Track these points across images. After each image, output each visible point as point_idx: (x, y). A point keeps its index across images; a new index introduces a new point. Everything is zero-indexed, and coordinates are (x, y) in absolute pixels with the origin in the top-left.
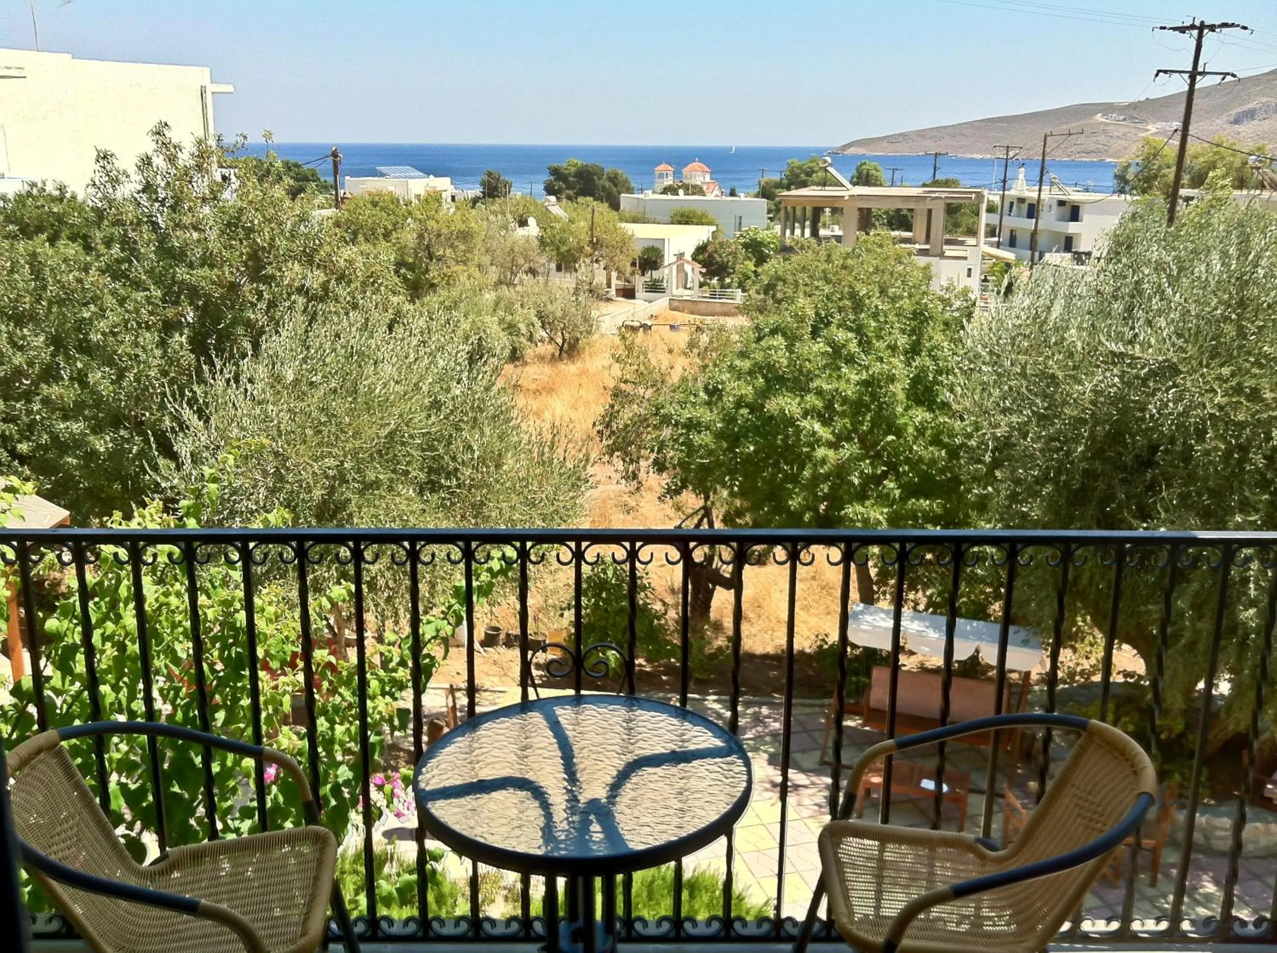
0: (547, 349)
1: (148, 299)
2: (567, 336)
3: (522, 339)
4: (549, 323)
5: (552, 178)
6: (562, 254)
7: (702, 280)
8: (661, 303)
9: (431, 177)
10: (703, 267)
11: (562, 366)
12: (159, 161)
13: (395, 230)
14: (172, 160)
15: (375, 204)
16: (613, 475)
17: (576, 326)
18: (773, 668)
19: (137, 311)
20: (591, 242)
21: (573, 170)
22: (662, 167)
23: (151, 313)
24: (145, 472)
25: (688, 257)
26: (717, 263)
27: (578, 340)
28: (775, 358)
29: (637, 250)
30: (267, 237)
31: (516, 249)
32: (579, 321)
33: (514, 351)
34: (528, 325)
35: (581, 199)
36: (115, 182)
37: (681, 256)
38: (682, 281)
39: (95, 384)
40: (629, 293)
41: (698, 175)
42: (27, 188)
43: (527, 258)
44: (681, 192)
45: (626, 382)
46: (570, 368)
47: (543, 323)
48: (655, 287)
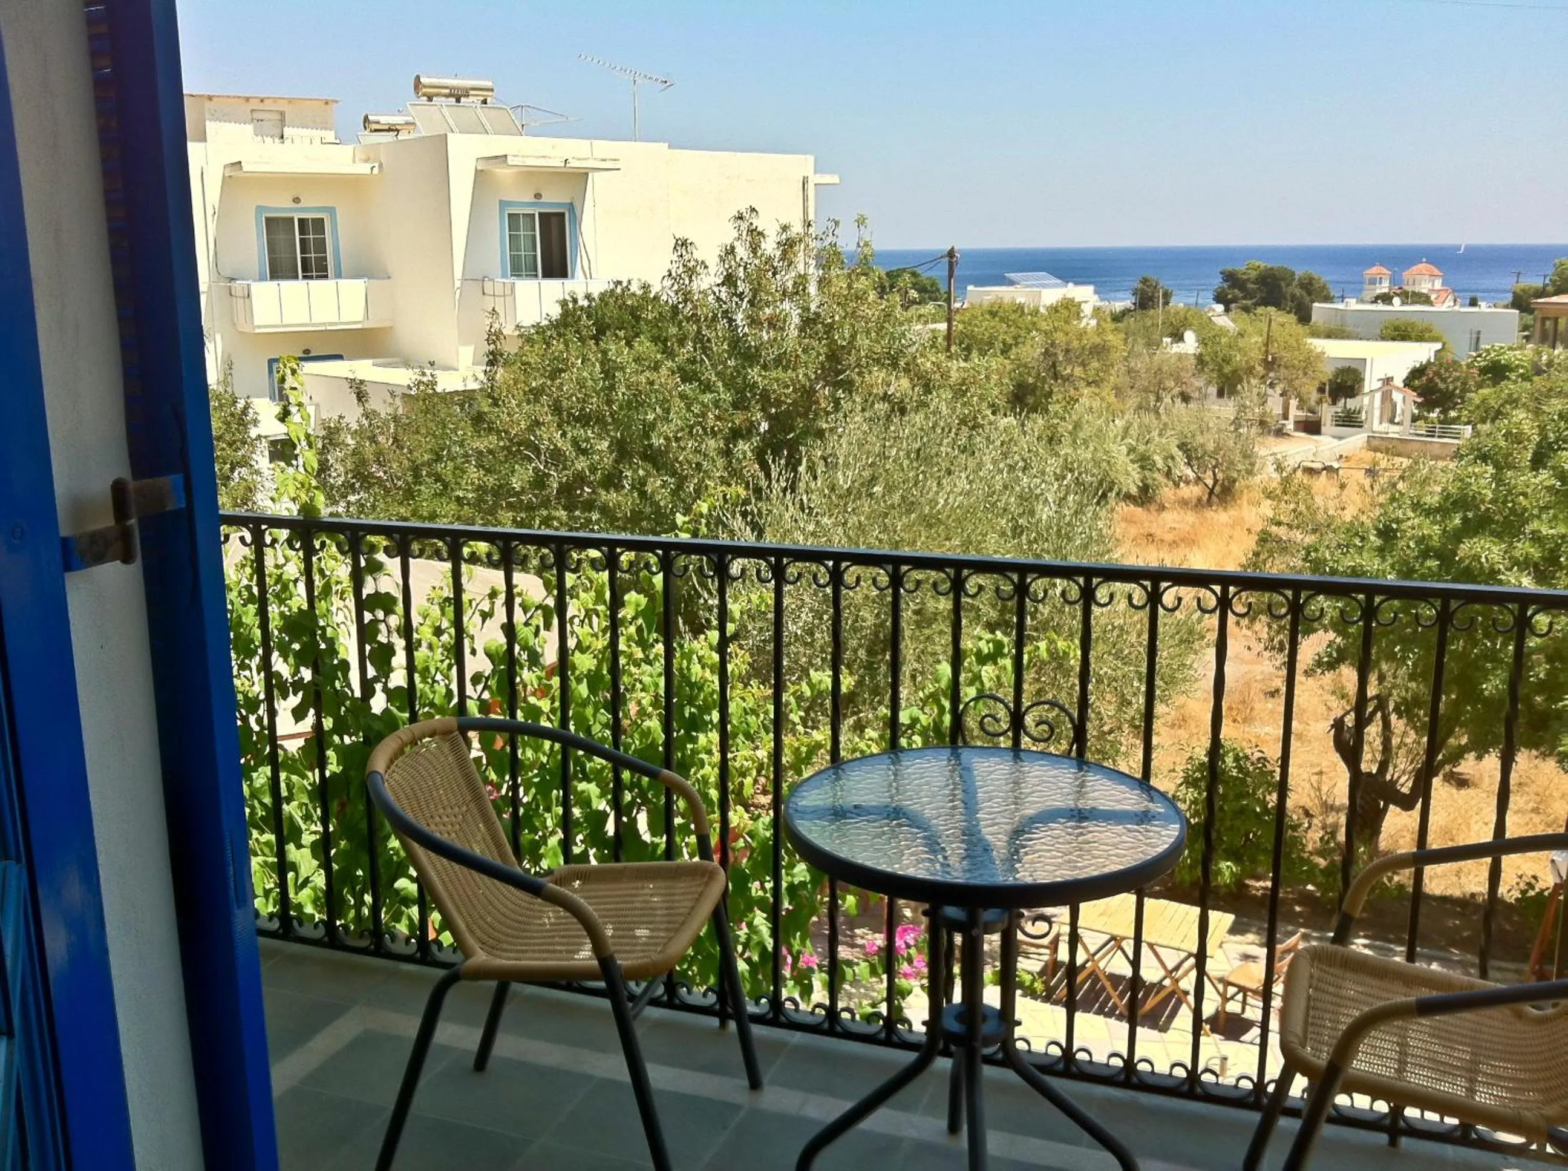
0: (1192, 492)
1: (716, 404)
2: (1220, 476)
3: (1156, 475)
4: (1197, 458)
5: (1225, 285)
6: (1226, 376)
7: (1416, 412)
8: (1355, 441)
9: (1071, 285)
10: (1419, 395)
11: (1209, 514)
12: (742, 252)
13: (1016, 345)
14: (754, 249)
15: (993, 314)
16: (1254, 644)
17: (1232, 463)
18: (1456, 915)
19: (704, 415)
20: (1265, 360)
21: (1253, 274)
22: (1375, 270)
23: (718, 418)
24: (700, 596)
25: (1398, 382)
26: (1440, 390)
27: (1234, 481)
28: (1474, 488)
29: (1327, 372)
30: (847, 336)
31: (1165, 368)
32: (1238, 457)
33: (1145, 489)
34: (1165, 459)
35: (1260, 310)
36: (691, 272)
37: (1388, 381)
38: (1388, 414)
39: (653, 492)
40: (1312, 427)
41: (1426, 281)
42: (612, 286)
43: (1178, 380)
44: (1396, 301)
45: (1279, 524)
46: (1220, 517)
47: (1189, 458)
48: (1350, 420)
